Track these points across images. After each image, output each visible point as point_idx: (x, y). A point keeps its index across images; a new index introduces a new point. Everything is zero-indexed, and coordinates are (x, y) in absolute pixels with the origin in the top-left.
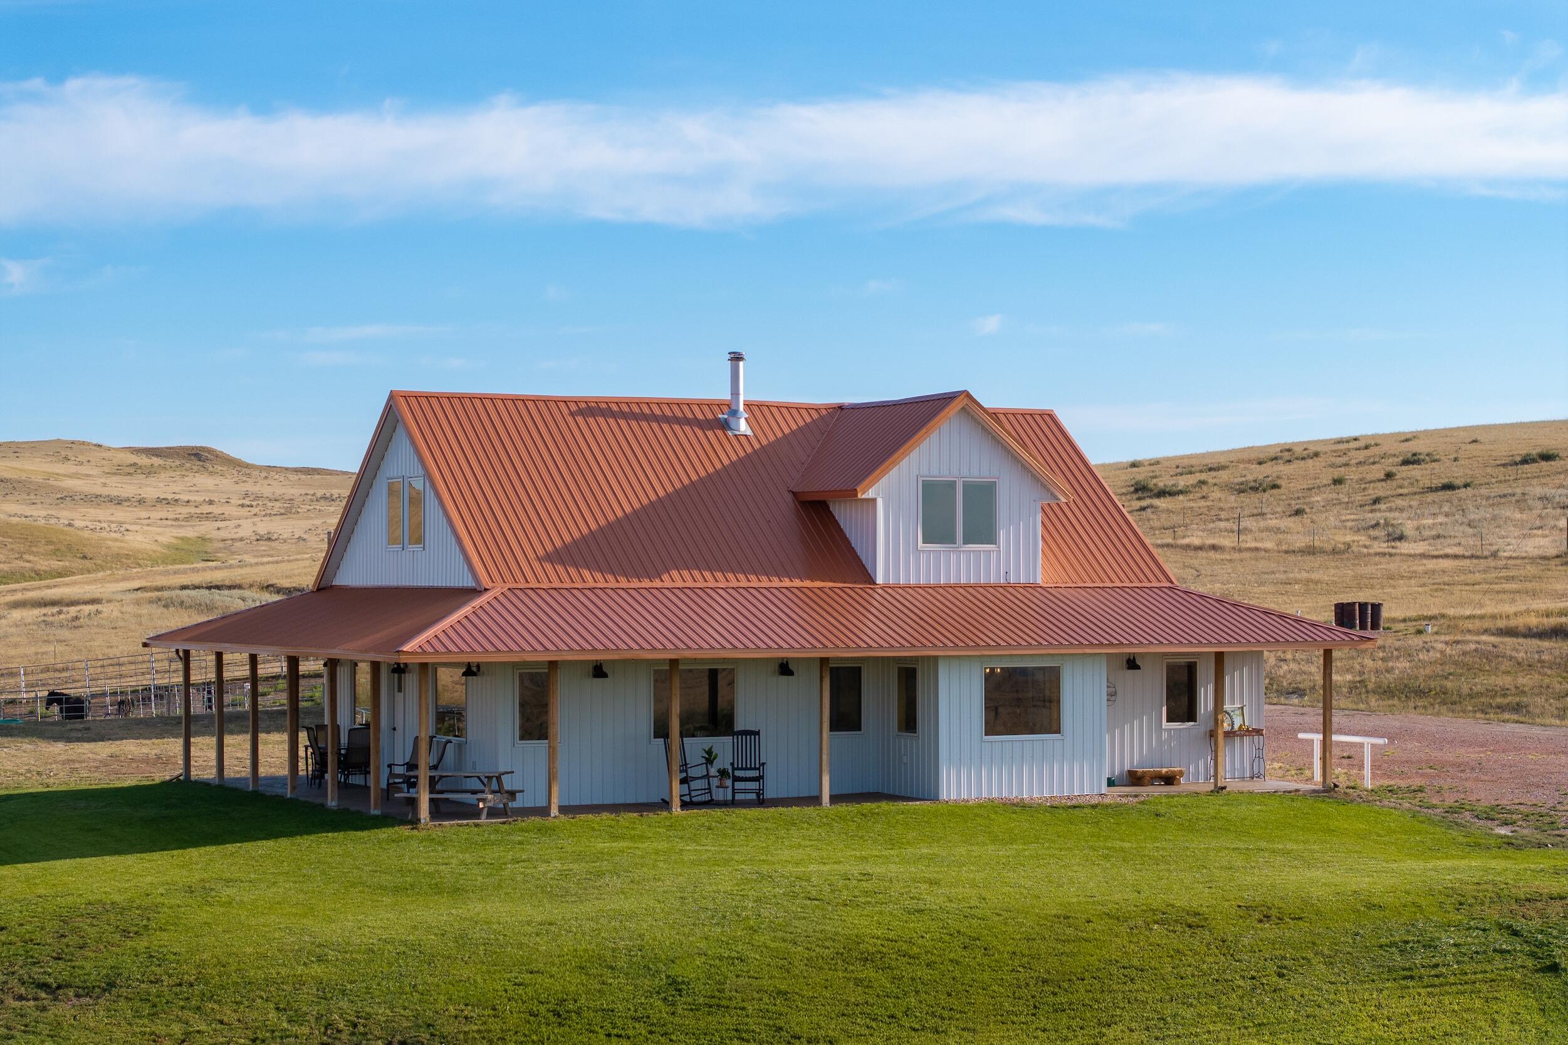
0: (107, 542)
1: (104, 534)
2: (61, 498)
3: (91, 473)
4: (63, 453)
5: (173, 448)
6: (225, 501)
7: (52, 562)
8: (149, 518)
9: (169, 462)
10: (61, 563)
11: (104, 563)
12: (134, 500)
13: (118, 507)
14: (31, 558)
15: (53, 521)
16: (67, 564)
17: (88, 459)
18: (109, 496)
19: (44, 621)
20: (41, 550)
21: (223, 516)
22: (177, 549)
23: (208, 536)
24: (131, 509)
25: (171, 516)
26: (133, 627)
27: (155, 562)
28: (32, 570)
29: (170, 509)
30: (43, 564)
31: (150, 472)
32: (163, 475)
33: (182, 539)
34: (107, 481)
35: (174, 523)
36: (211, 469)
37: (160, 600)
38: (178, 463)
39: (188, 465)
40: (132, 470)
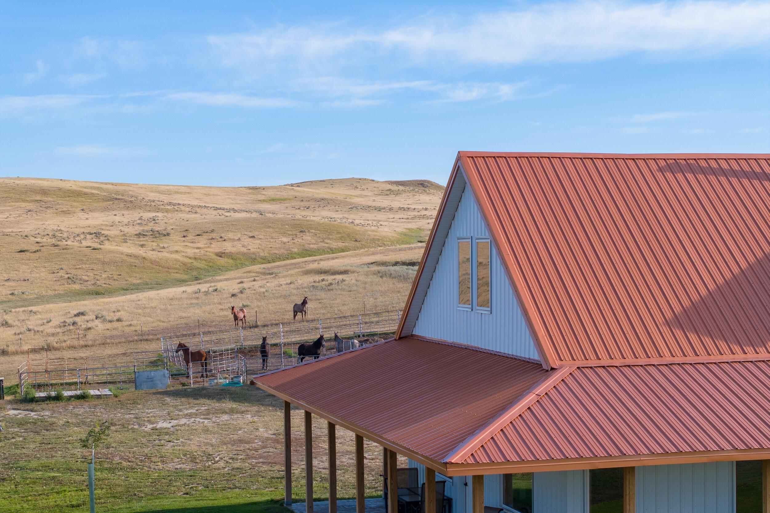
0: (369, 232)
1: (368, 228)
2: (351, 208)
3: (368, 194)
4: (355, 185)
5: (410, 181)
6: (433, 208)
7: (339, 243)
8: (394, 218)
9: (407, 188)
10: (344, 244)
11: (366, 244)
12: (387, 208)
13: (379, 212)
14: (329, 241)
15: (344, 220)
16: (347, 244)
17: (367, 187)
18: (375, 207)
19: (313, 286)
20: (334, 237)
21: (431, 216)
22: (406, 235)
23: (422, 228)
24: (386, 213)
25: (405, 217)
26: (361, 290)
27: (393, 243)
28: (329, 248)
29: (405, 213)
30: (334, 245)
31: (398, 193)
32: (404, 195)
33: (409, 229)
34: (375, 199)
35: (406, 221)
36: (428, 192)
37: (379, 272)
38: (412, 188)
39: (417, 190)
40: (388, 193)
